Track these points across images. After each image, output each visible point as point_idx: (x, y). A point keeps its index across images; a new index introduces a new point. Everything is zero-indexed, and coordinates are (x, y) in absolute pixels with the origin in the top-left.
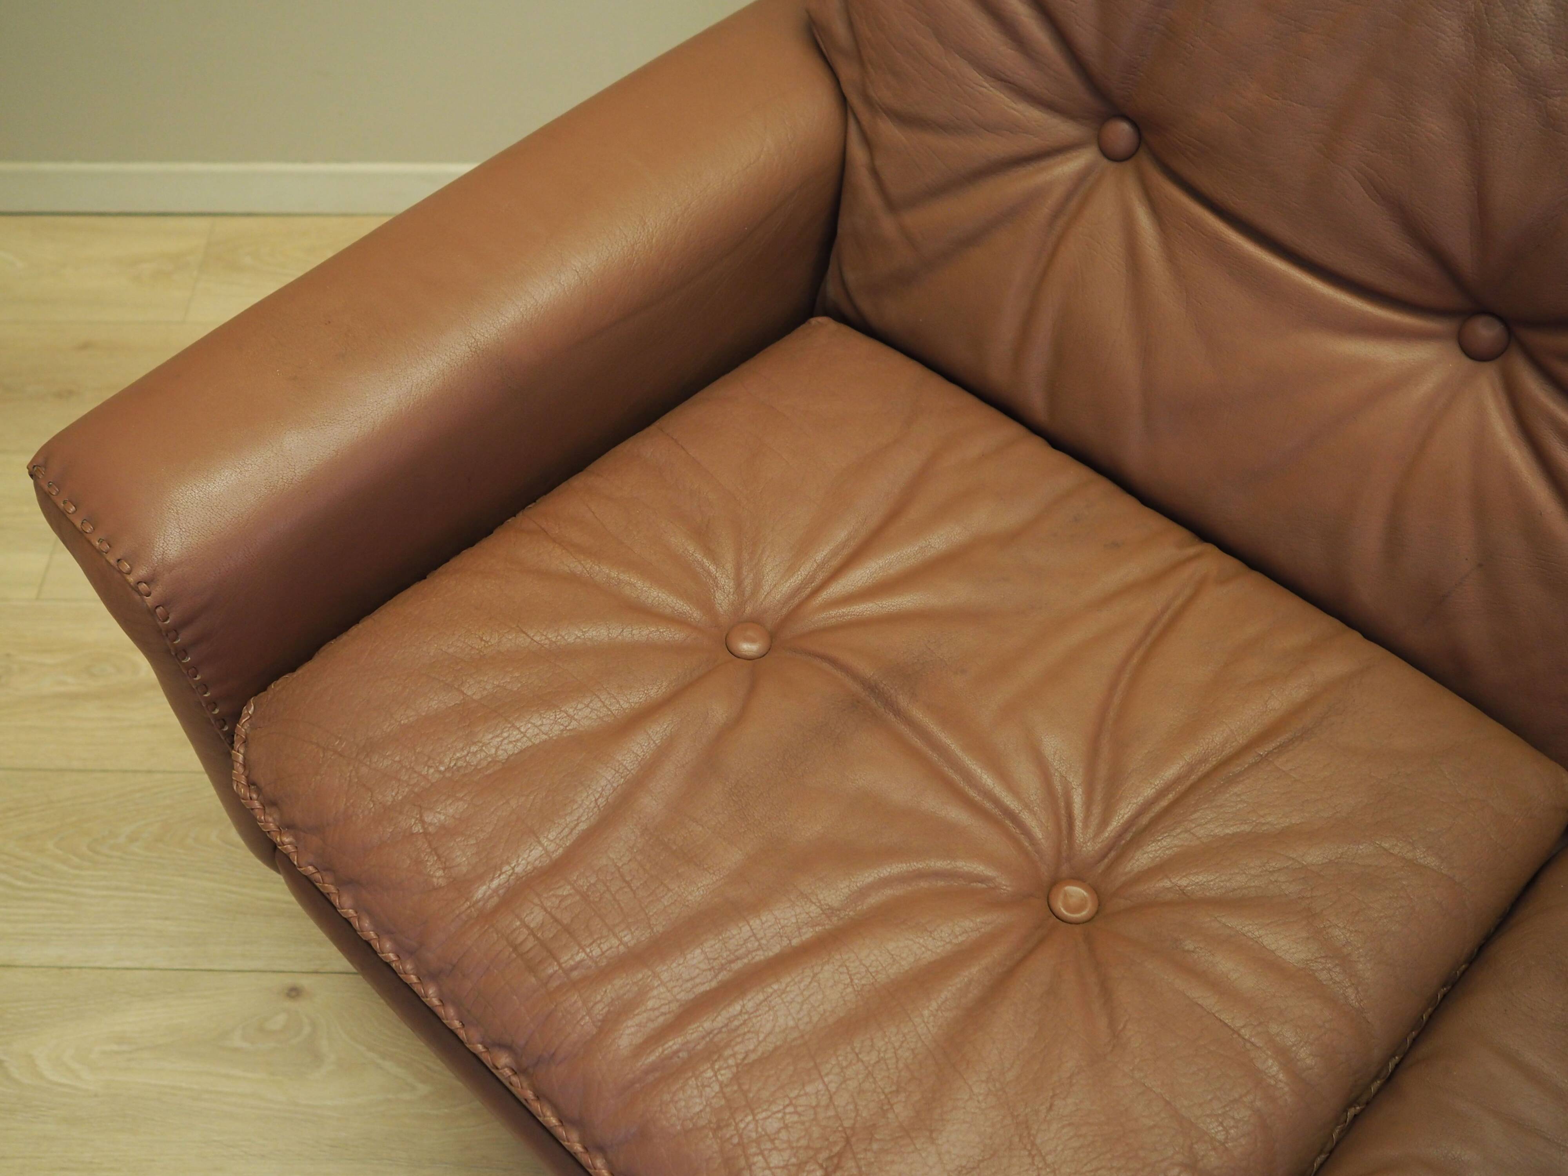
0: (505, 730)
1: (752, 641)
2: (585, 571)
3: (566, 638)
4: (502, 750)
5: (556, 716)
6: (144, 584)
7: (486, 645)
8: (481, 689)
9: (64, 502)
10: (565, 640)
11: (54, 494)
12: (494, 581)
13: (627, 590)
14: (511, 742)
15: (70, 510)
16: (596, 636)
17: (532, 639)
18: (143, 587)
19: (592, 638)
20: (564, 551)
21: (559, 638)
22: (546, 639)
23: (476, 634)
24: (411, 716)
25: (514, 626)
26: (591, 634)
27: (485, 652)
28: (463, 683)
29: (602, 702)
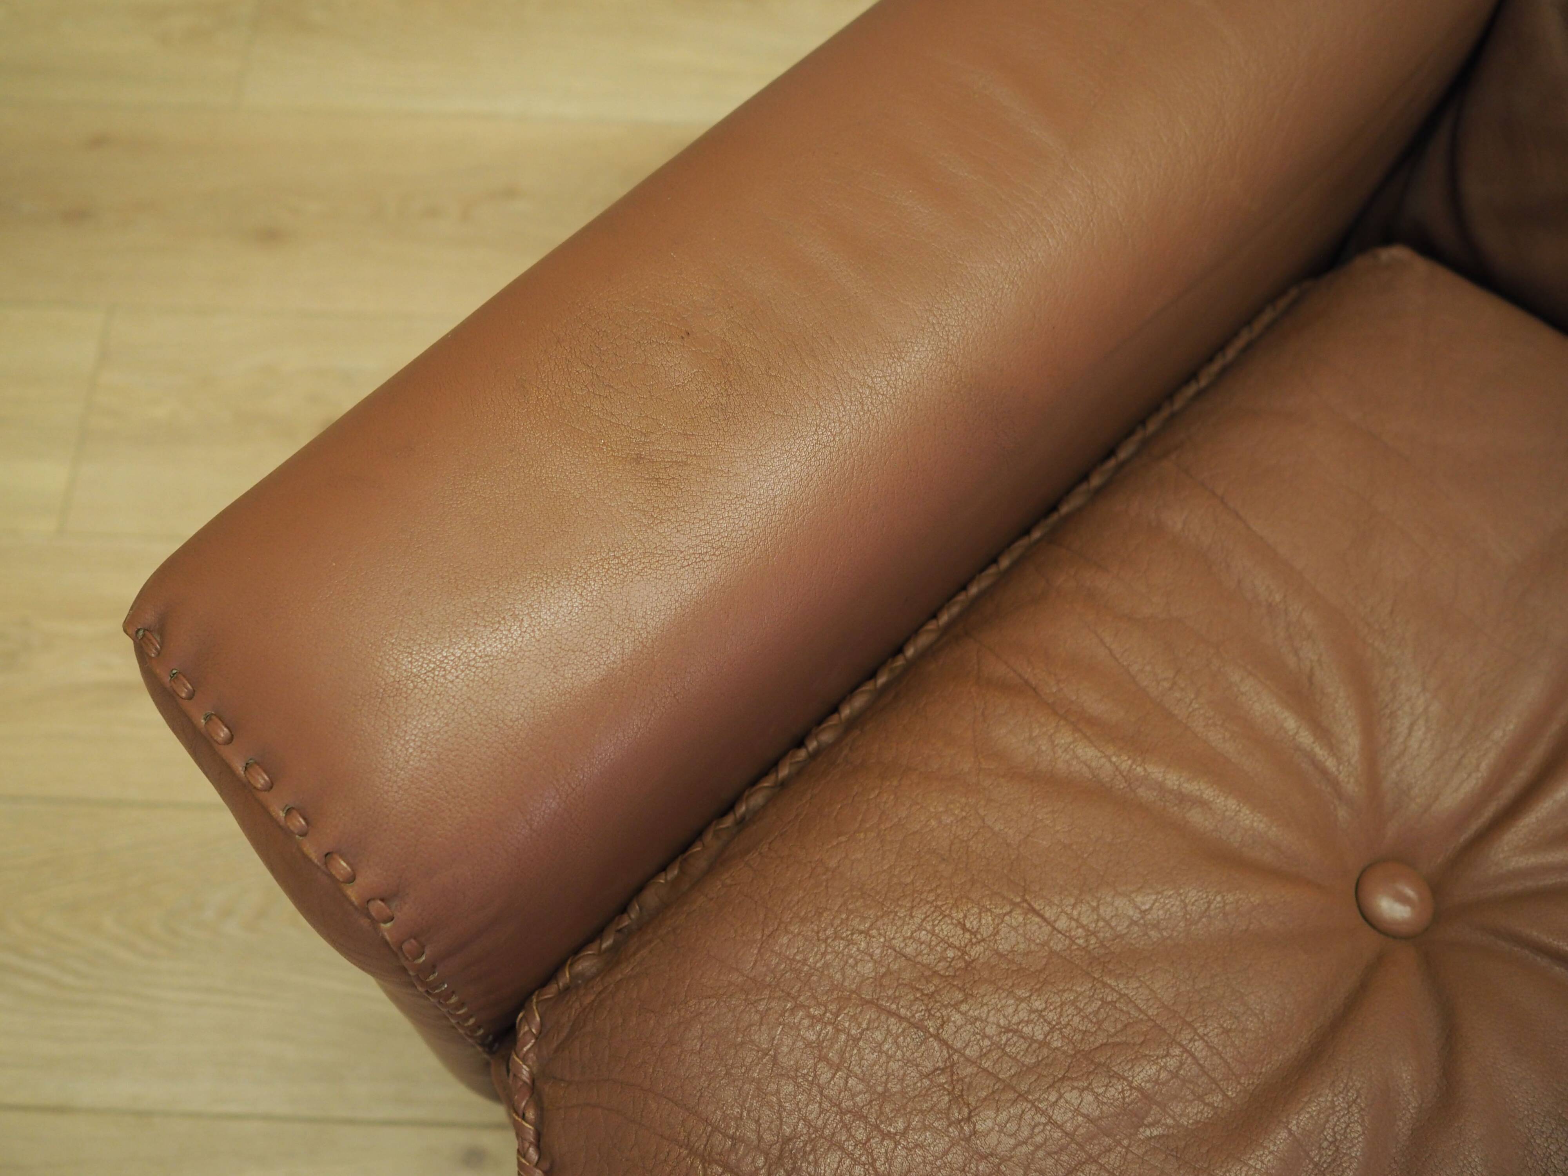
0: (1036, 1130)
1: (1403, 899)
2: (1119, 777)
3: (1113, 924)
4: (1035, 1171)
5: (1124, 1098)
6: (380, 902)
7: (974, 940)
8: (978, 1037)
9: (208, 718)
10: (1112, 928)
11: (184, 695)
12: (963, 800)
13: (1195, 816)
14: (1049, 1154)
15: (218, 735)
16: (1164, 919)
17: (1054, 928)
18: (377, 907)
19: (1159, 922)
20: (1076, 735)
21: (1101, 924)
22: (1077, 927)
23: (949, 916)
24: (860, 1093)
25: (1018, 900)
26: (1155, 916)
27: (973, 954)
28: (944, 1022)
29: (1200, 1065)
